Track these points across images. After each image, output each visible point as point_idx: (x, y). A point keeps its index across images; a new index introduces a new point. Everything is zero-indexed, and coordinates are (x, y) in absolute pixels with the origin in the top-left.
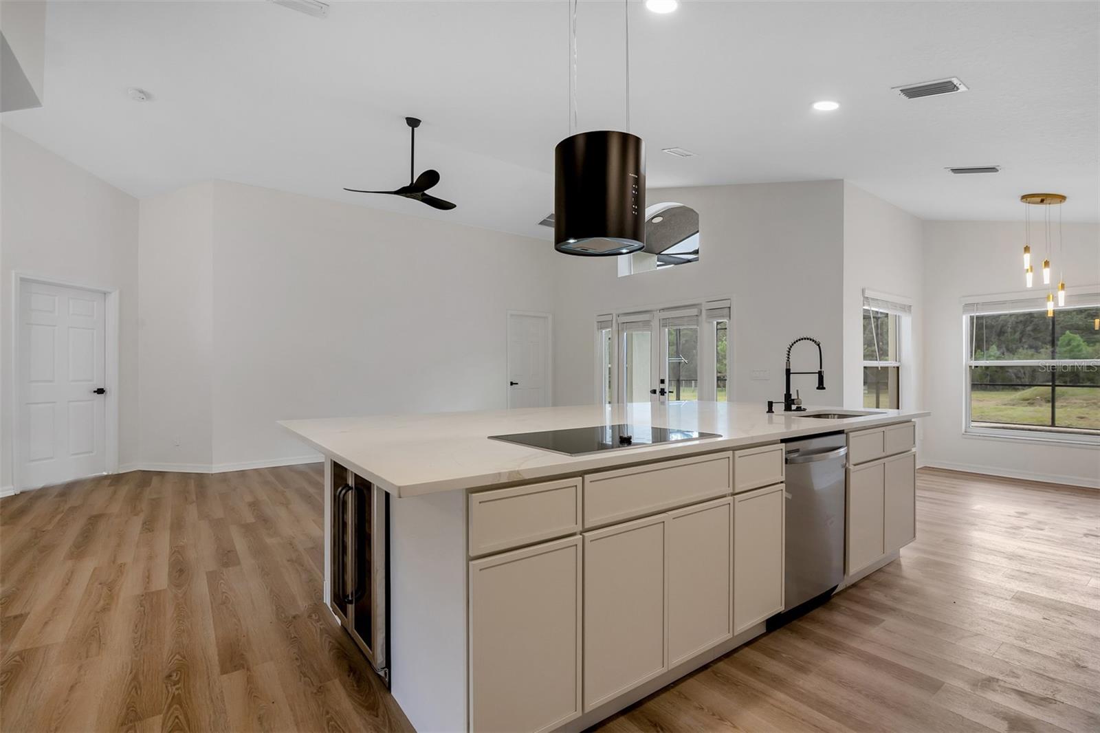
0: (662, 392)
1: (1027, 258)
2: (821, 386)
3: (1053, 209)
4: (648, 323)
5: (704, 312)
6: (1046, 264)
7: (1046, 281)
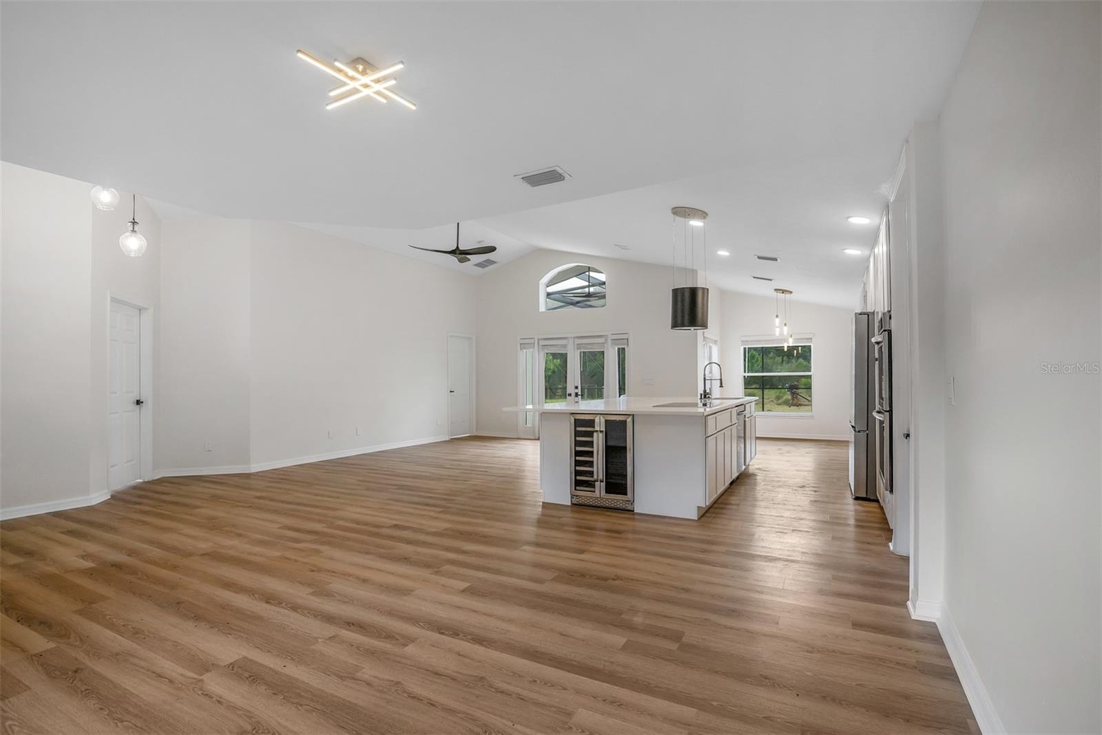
0: (577, 395)
1: (777, 321)
2: (721, 386)
3: (788, 296)
4: (565, 346)
5: (609, 341)
6: (785, 325)
7: (785, 333)
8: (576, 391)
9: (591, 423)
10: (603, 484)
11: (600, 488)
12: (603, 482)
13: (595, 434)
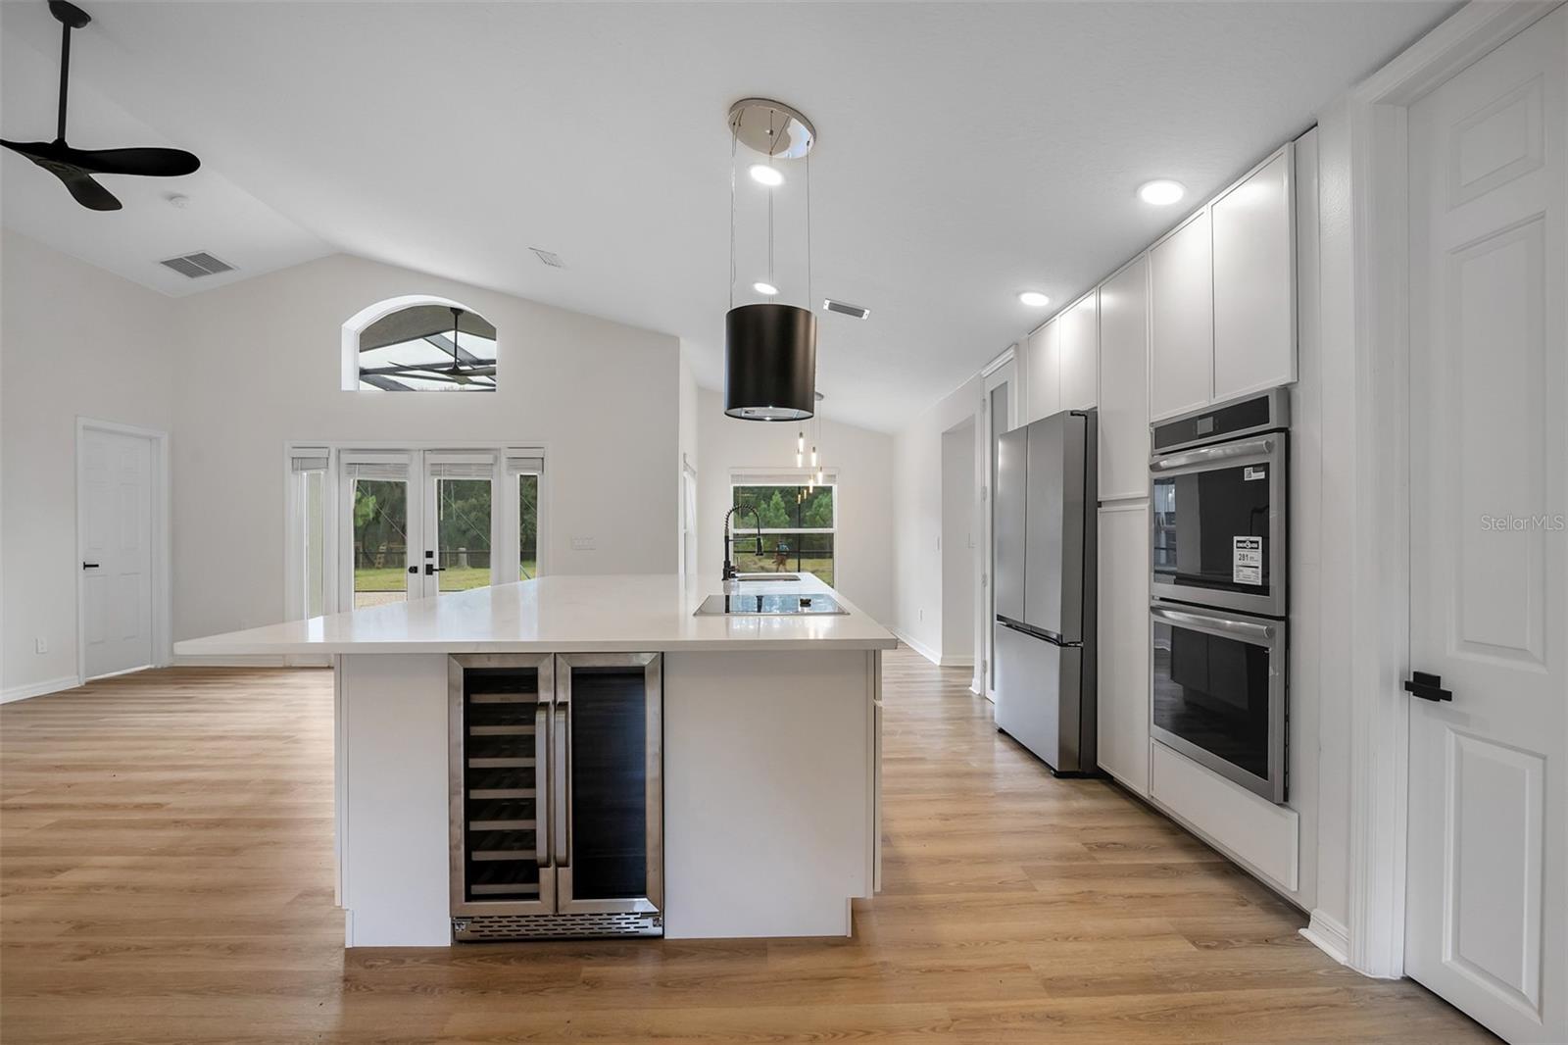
0: (430, 570)
4: (402, 468)
5: (504, 460)
6: (814, 449)
7: (814, 464)
8: (429, 561)
9: (524, 679)
10: (566, 874)
11: (556, 881)
12: (566, 865)
13: (540, 717)
